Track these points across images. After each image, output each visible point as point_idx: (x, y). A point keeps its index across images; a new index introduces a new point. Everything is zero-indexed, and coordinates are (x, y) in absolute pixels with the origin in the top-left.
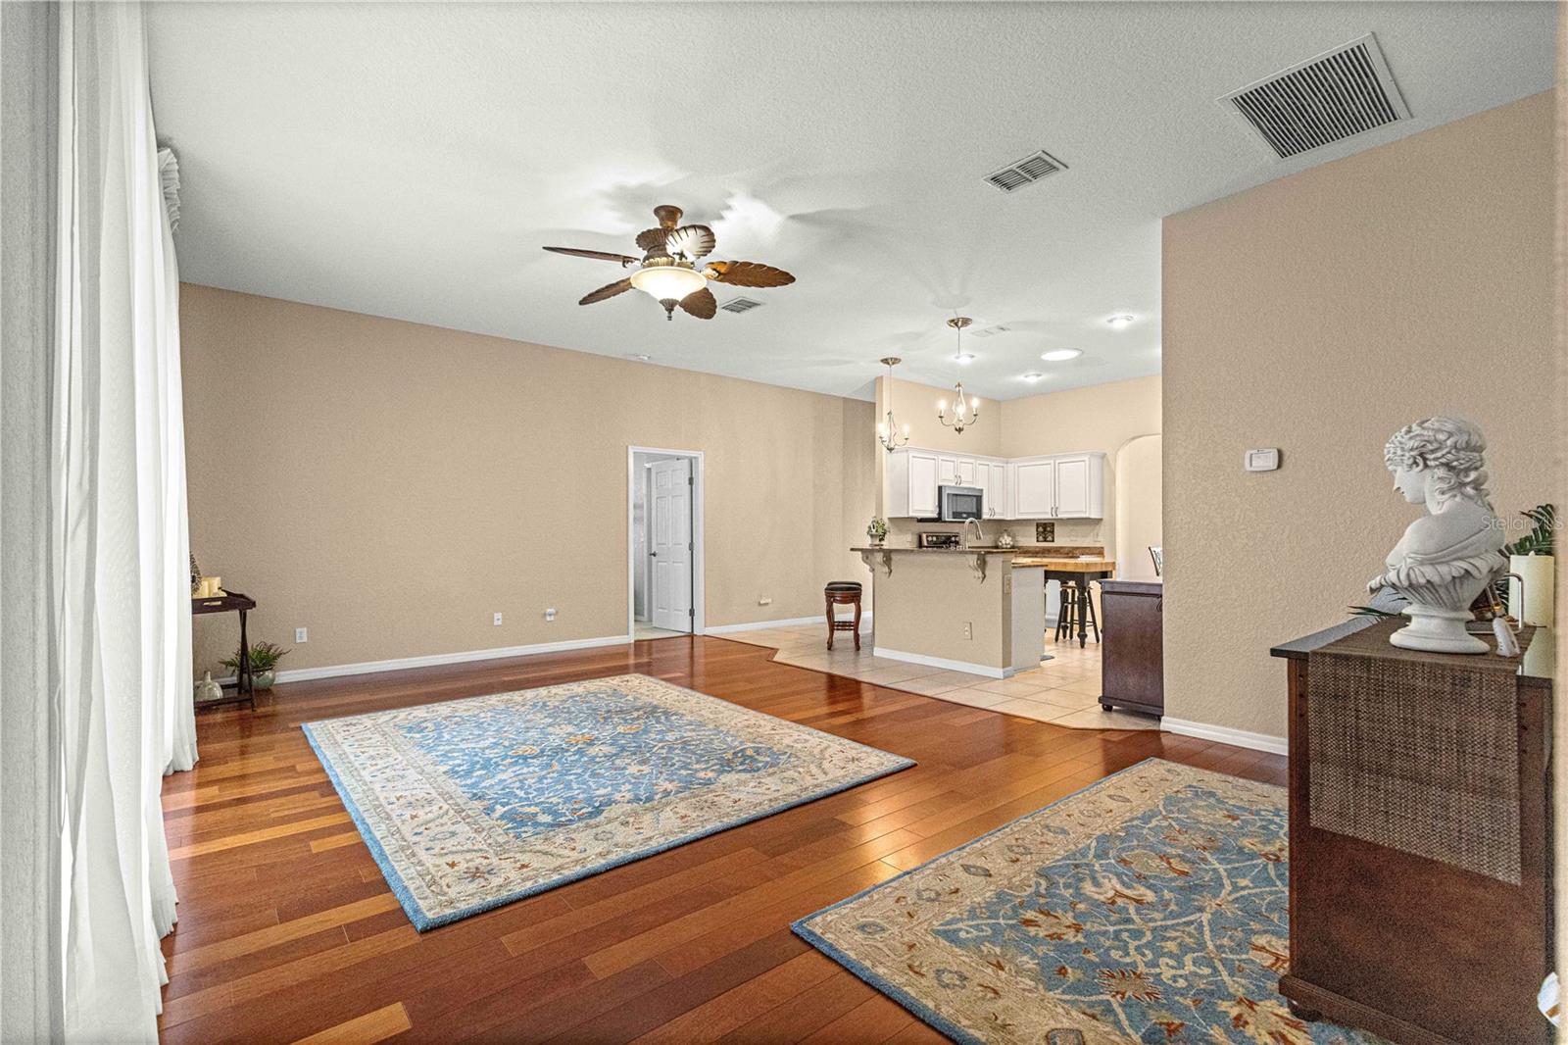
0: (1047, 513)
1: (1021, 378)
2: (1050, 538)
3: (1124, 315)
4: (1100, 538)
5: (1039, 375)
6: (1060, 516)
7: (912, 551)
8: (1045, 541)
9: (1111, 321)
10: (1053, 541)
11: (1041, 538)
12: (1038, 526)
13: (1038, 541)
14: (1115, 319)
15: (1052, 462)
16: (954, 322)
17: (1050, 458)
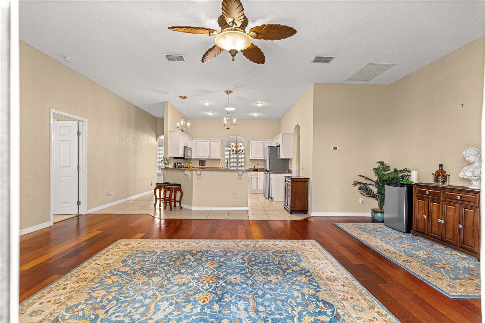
0: (207, 157)
1: (208, 113)
2: (204, 165)
3: (261, 102)
4: (220, 165)
5: (213, 113)
6: (211, 158)
7: (173, 169)
8: (202, 165)
9: (257, 104)
10: (205, 166)
11: (201, 165)
12: (200, 161)
13: (200, 166)
14: (259, 103)
15: (209, 141)
16: (227, 92)
17: (208, 139)
